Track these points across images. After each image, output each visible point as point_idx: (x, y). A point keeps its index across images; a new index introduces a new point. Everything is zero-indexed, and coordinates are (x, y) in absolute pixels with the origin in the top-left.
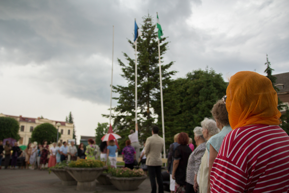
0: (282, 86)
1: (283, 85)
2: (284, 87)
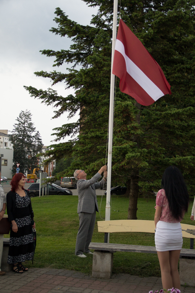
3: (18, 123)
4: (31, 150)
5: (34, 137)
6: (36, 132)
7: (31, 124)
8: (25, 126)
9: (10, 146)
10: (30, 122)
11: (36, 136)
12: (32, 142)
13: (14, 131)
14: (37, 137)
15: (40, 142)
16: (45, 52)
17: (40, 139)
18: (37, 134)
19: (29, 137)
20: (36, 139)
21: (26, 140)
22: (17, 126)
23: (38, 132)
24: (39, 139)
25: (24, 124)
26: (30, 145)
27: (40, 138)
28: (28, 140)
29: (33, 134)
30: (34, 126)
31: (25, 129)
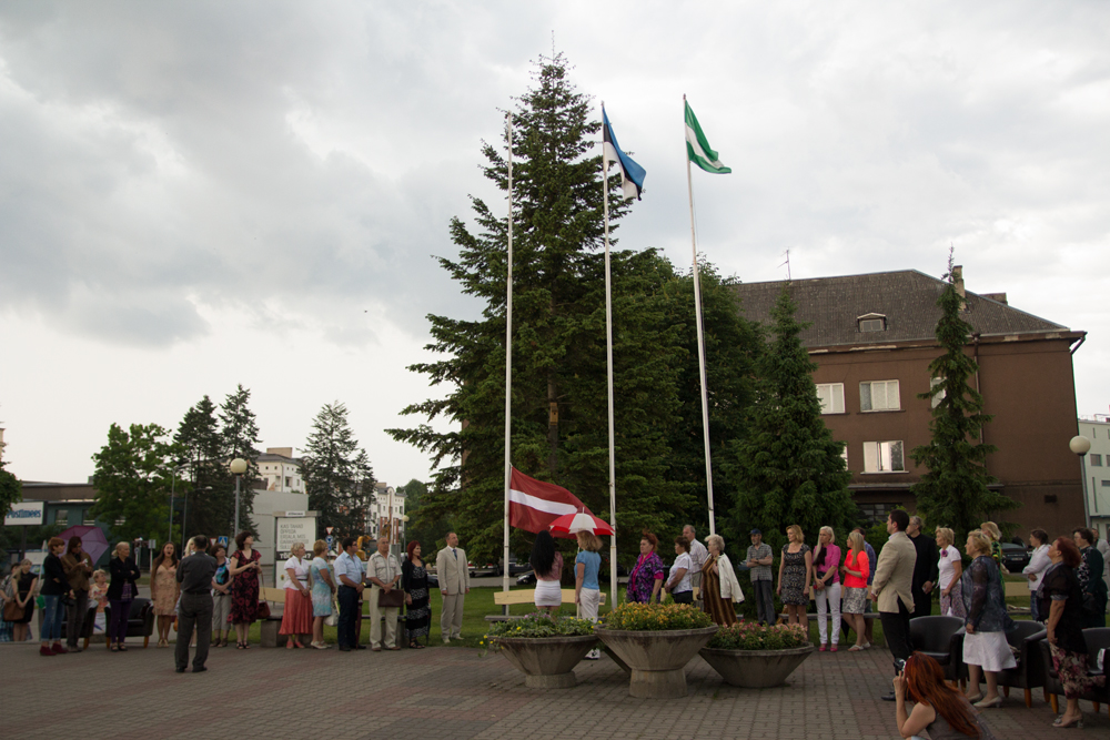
0: (881, 321)
1: (884, 319)
2: (885, 325)
3: (317, 431)
4: (348, 494)
5: (354, 462)
6: (360, 452)
7: (347, 433)
8: (334, 438)
9: (300, 485)
10: (346, 428)
11: (359, 460)
12: (351, 474)
13: (309, 449)
14: (361, 462)
15: (370, 475)
16: (413, 368)
17: (369, 469)
18: (361, 456)
19: (344, 462)
20: (359, 468)
21: (336, 470)
22: (315, 439)
23: (363, 451)
24: (365, 467)
25: (331, 433)
26: (345, 481)
27: (368, 465)
28: (340, 470)
29: (352, 456)
30: (352, 439)
31: (333, 446)
